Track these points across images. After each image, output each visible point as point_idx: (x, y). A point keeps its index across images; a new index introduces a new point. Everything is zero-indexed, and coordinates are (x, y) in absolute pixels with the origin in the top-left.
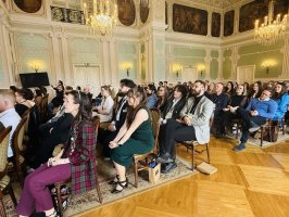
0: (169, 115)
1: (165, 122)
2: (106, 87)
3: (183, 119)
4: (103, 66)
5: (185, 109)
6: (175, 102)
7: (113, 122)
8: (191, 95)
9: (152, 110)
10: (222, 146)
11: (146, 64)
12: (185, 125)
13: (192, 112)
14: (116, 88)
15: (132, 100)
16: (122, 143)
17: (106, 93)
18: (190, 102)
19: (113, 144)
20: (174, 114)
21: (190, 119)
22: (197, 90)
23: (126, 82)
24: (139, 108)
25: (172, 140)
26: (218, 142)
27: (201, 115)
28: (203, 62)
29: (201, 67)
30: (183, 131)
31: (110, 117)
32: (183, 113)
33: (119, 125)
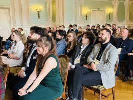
0: (78, 61)
1: (74, 67)
2: (17, 32)
3: (90, 65)
4: (14, 11)
5: (92, 55)
6: (83, 48)
7: (24, 69)
8: (98, 42)
9: (60, 57)
10: (128, 89)
11: (56, 7)
12: (92, 71)
13: (99, 58)
14: (27, 33)
15: (41, 49)
16: (31, 90)
17: (16, 38)
18: (97, 49)
19: (23, 92)
20: (82, 60)
21: (96, 65)
22: (104, 37)
23: (36, 30)
24: (48, 57)
25: (80, 86)
26: (124, 85)
27: (107, 62)
28: (111, 5)
29: (109, 10)
30: (90, 77)
31: (20, 62)
32: (90, 59)
33: (29, 72)
